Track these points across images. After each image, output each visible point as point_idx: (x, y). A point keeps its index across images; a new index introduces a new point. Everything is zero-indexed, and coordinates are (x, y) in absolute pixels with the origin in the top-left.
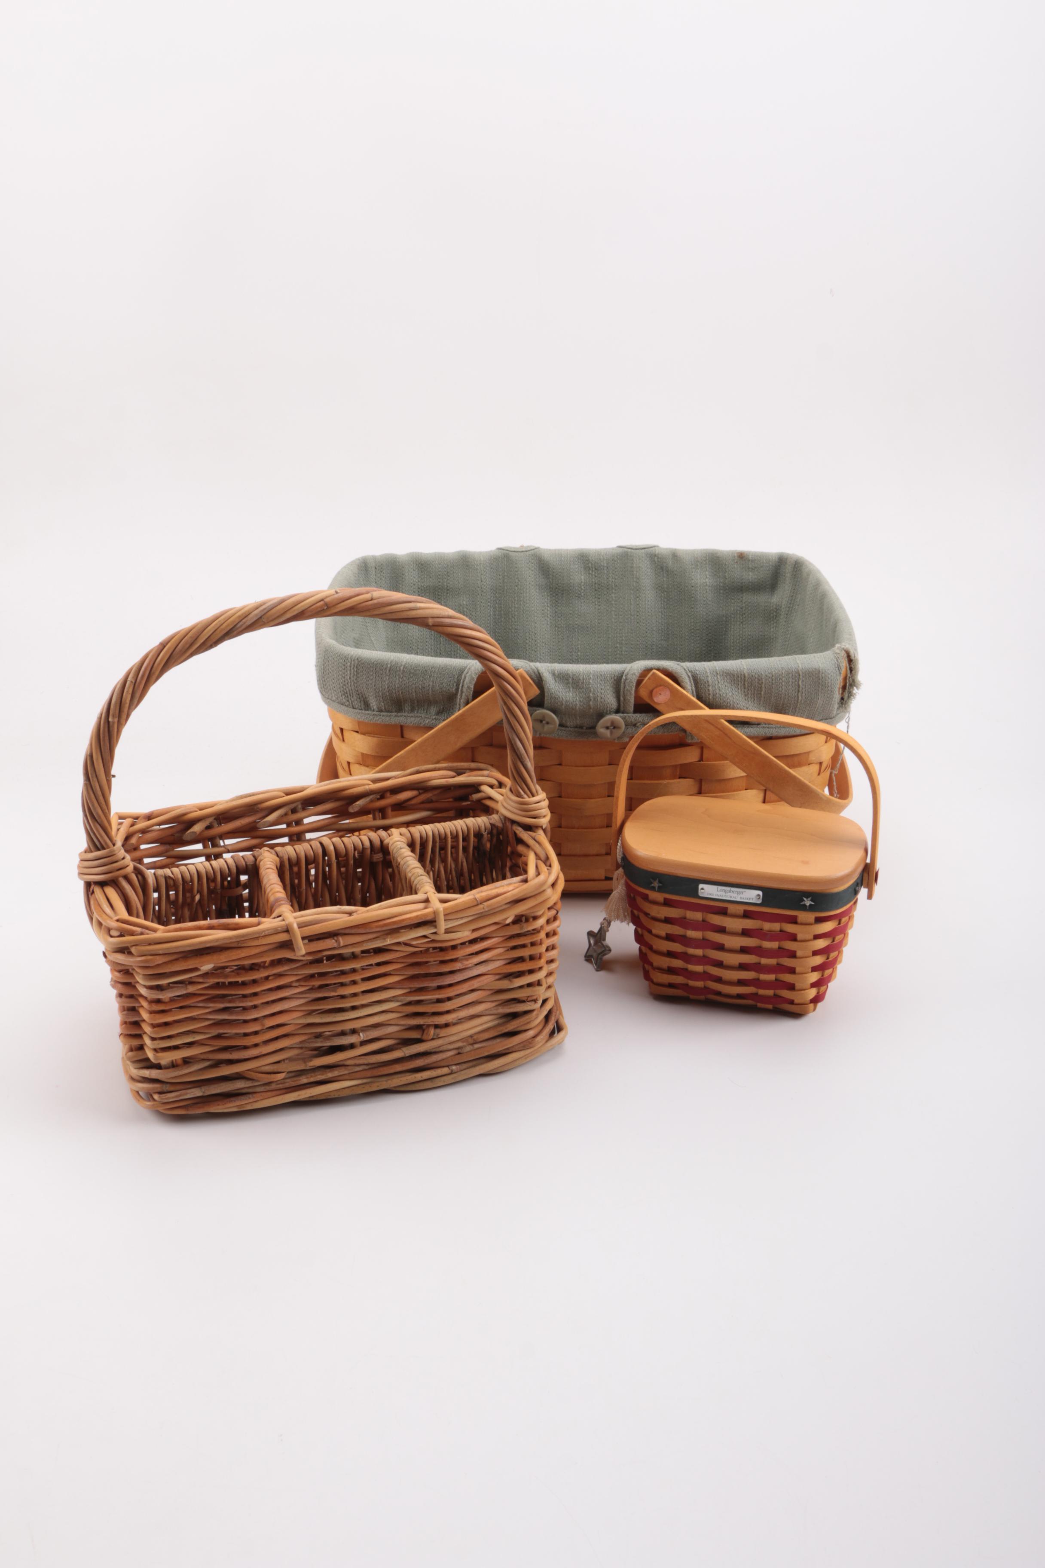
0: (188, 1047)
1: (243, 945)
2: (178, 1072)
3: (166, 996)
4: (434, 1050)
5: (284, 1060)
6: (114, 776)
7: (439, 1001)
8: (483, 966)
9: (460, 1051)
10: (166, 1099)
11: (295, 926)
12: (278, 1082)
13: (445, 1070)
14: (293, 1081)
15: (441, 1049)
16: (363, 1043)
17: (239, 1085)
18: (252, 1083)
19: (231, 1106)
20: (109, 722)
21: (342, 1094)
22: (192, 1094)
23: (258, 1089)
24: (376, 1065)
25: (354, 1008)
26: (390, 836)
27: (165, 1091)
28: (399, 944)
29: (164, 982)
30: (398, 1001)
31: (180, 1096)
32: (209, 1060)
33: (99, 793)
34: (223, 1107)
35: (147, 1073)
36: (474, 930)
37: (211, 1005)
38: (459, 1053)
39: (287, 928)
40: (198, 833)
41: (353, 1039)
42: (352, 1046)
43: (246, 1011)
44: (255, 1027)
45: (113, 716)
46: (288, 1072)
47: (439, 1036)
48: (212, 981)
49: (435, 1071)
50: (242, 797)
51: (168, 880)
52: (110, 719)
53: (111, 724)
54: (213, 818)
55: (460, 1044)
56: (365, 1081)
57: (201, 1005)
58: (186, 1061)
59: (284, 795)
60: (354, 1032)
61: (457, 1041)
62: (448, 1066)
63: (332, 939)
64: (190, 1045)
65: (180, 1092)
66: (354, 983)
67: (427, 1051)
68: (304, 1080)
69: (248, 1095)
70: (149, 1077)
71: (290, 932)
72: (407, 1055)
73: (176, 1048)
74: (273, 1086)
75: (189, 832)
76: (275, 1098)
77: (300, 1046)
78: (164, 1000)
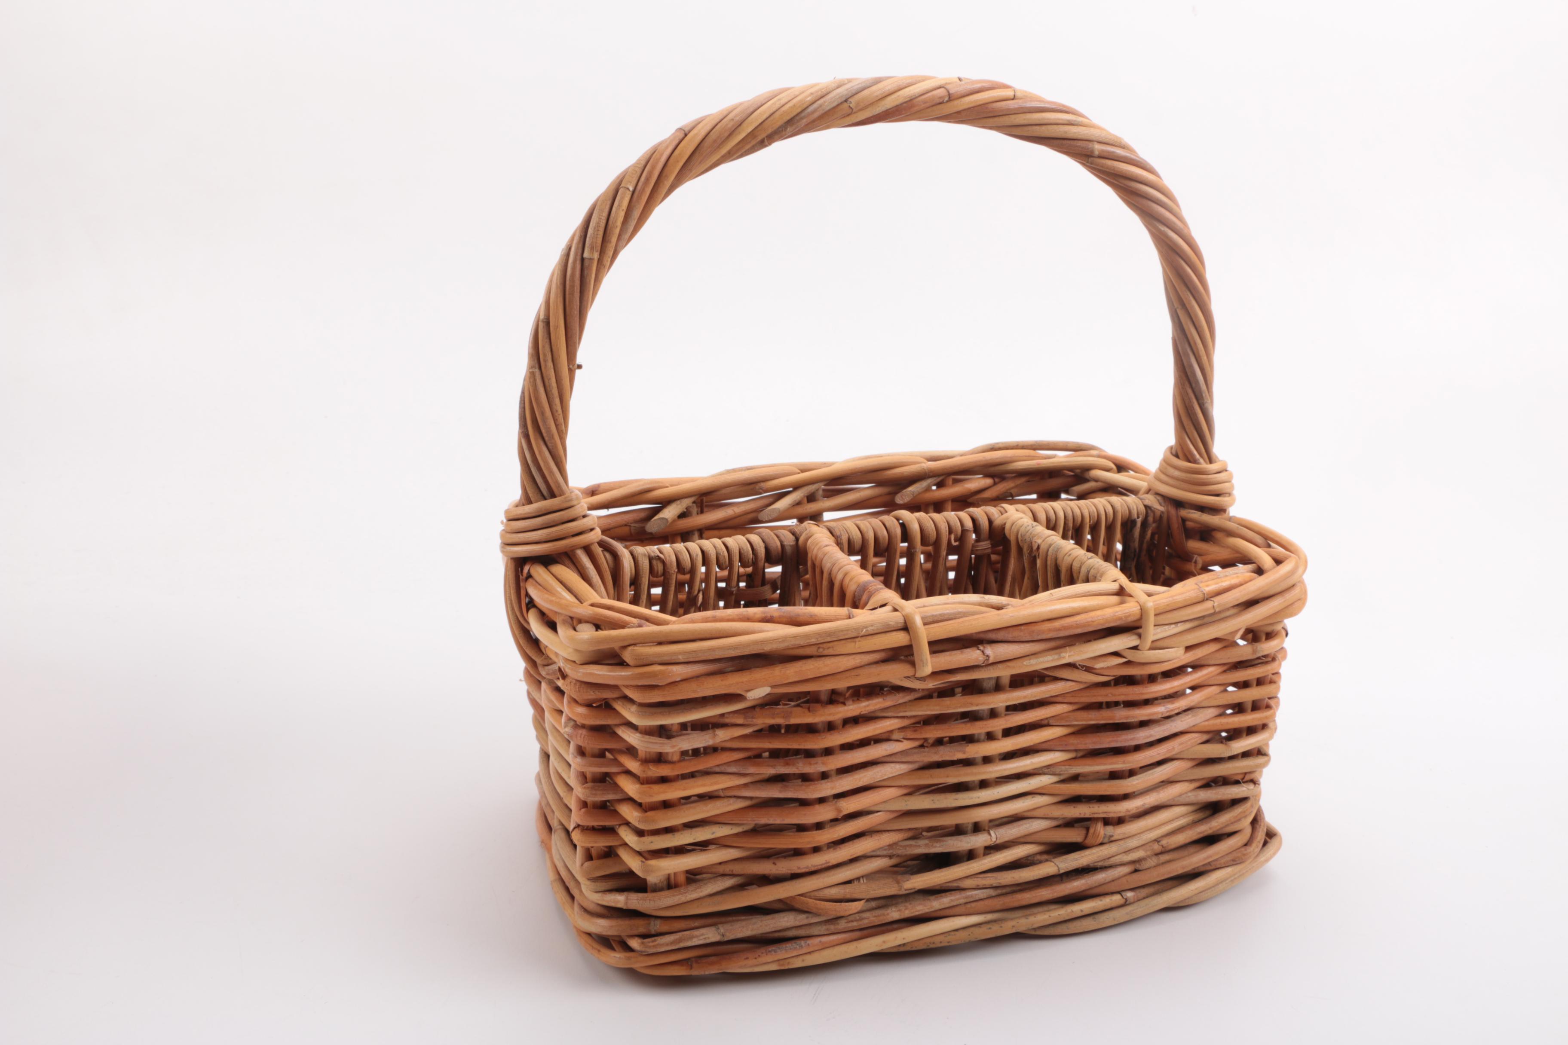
0: (701, 850)
1: (826, 652)
2: (680, 896)
3: (671, 747)
4: (1100, 864)
5: (858, 879)
6: (580, 367)
7: (1114, 776)
8: (1190, 716)
9: (1138, 866)
10: (655, 946)
11: (918, 621)
12: (851, 918)
13: (1116, 899)
14: (875, 916)
15: (1113, 861)
16: (991, 849)
17: (785, 921)
18: (807, 918)
19: (768, 960)
20: (583, 259)
21: (954, 939)
22: (701, 938)
23: (815, 931)
24: (1008, 890)
25: (984, 784)
26: (1002, 514)
27: (653, 932)
28: (1071, 666)
29: (673, 720)
30: (1054, 774)
31: (680, 941)
32: (733, 875)
33: (555, 392)
34: (754, 962)
35: (619, 900)
36: (1188, 648)
37: (752, 770)
38: (1136, 871)
39: (905, 623)
40: (670, 520)
41: (979, 841)
42: (971, 855)
43: (812, 783)
44: (824, 813)
45: (592, 248)
46: (868, 900)
47: (1113, 839)
48: (764, 720)
49: (1101, 900)
50: (734, 470)
51: (654, 562)
52: (586, 255)
53: (586, 263)
54: (692, 499)
55: (1140, 854)
56: (990, 917)
57: (733, 769)
58: (693, 876)
59: (799, 471)
60: (977, 828)
61: (1137, 848)
62: (1119, 892)
63: (975, 648)
64: (703, 845)
65: (680, 934)
66: (990, 737)
67: (1088, 865)
68: (894, 914)
69: (798, 942)
70: (625, 908)
71: (910, 630)
72: (1062, 871)
73: (680, 851)
74: (842, 925)
75: (656, 518)
76: (844, 948)
77: (890, 852)
78: (670, 758)
